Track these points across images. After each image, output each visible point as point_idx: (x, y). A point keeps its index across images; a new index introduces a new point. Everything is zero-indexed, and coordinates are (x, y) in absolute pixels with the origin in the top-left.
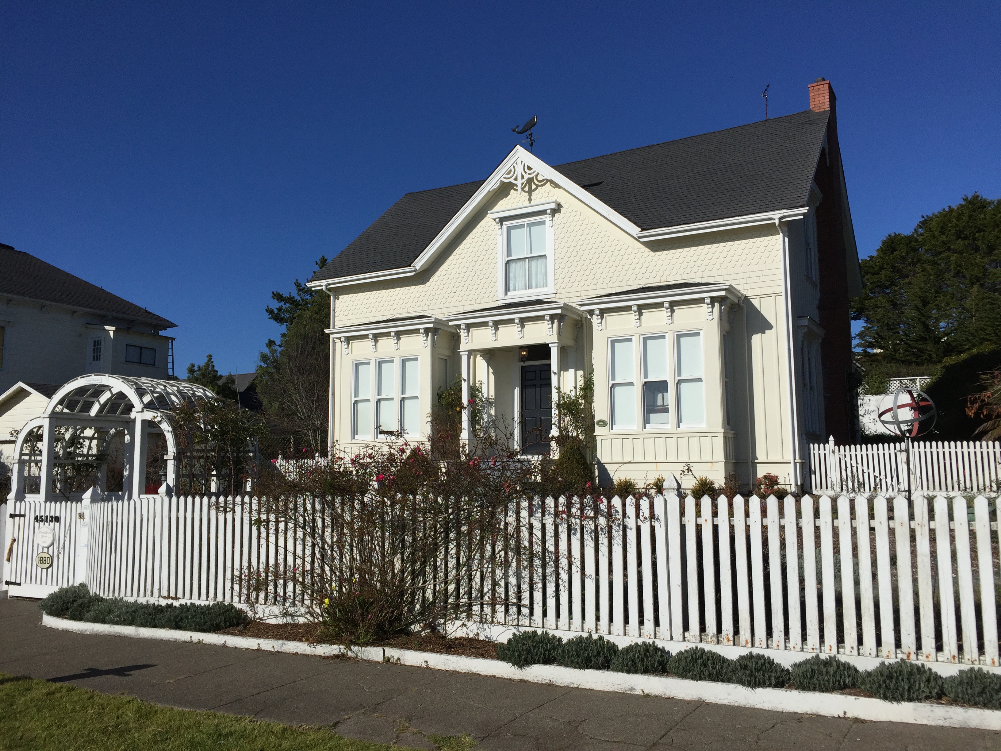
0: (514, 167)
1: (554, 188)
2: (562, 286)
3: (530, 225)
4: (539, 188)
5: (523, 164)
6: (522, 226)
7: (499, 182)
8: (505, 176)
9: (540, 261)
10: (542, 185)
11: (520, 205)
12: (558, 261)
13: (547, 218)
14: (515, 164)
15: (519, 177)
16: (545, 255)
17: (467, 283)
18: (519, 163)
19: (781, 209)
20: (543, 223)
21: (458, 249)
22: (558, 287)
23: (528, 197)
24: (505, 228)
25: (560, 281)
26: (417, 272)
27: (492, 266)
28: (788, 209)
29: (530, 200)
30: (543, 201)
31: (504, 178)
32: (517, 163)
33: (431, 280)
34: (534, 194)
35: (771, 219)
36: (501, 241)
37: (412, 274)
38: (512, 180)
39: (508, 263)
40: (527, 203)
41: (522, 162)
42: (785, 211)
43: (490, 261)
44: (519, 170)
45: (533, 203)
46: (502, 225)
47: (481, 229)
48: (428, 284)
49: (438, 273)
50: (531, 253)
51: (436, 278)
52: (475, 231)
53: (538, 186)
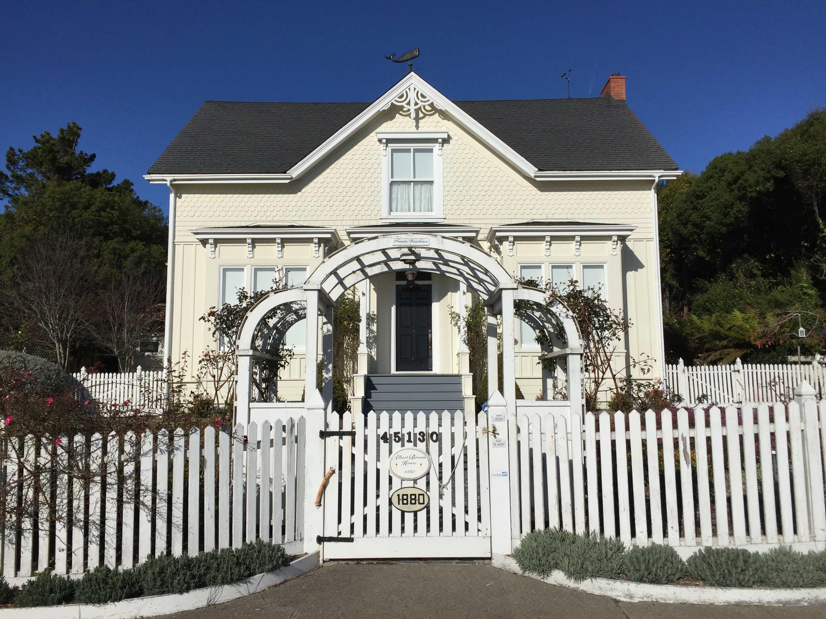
0: (407, 92)
1: (443, 119)
2: (451, 212)
3: (416, 151)
4: (427, 117)
5: (416, 91)
6: (408, 151)
7: (390, 104)
8: (396, 99)
9: (424, 187)
10: (430, 115)
11: (407, 130)
12: (447, 189)
13: (436, 147)
14: (407, 90)
15: (412, 103)
16: (432, 182)
17: (347, 198)
18: (412, 89)
19: (660, 169)
20: (431, 151)
21: (336, 163)
22: (446, 212)
23: (415, 124)
24: (389, 149)
25: (449, 207)
26: (293, 180)
27: (375, 184)
28: (665, 170)
29: (417, 127)
30: (431, 129)
31: (396, 101)
32: (409, 89)
33: (303, 190)
34: (421, 122)
35: (651, 176)
36: (385, 162)
37: (287, 181)
38: (404, 104)
39: (392, 183)
40: (414, 129)
41: (415, 89)
42: (662, 171)
43: (373, 180)
44: (412, 96)
45: (420, 130)
46: (387, 146)
47: (363, 147)
48: (299, 194)
49: (312, 185)
50: (414, 177)
51: (308, 189)
52: (356, 148)
53: (425, 115)
